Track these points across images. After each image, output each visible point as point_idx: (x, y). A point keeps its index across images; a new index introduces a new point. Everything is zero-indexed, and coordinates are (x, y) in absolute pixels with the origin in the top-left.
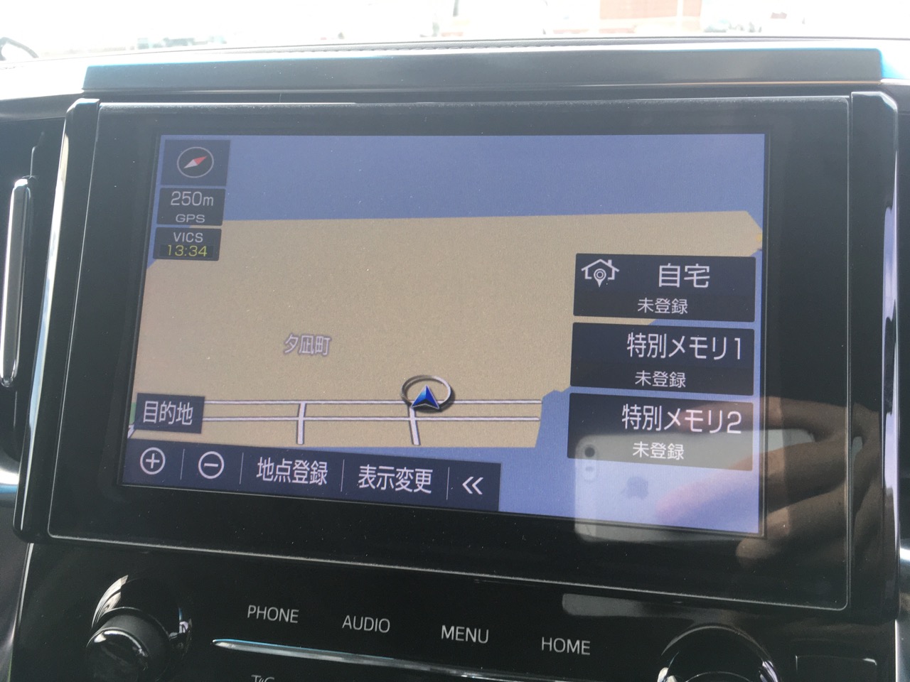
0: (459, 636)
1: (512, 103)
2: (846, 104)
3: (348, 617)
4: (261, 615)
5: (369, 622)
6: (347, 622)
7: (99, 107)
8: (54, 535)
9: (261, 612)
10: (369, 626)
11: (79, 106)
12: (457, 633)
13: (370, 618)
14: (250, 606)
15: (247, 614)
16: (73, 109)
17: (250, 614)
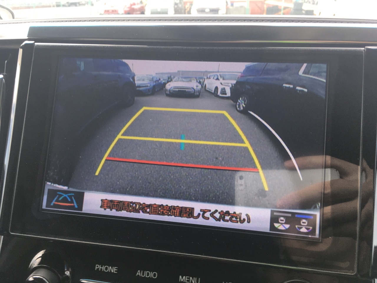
0: (187, 281)
1: (216, 48)
2: (363, 52)
3: (139, 271)
4: (101, 269)
5: (148, 273)
6: (139, 273)
7: (34, 45)
8: (12, 233)
9: (101, 268)
10: (148, 275)
11: (26, 44)
12: (186, 279)
13: (148, 272)
14: (97, 265)
15: (95, 268)
16: (23, 45)
17: (97, 269)
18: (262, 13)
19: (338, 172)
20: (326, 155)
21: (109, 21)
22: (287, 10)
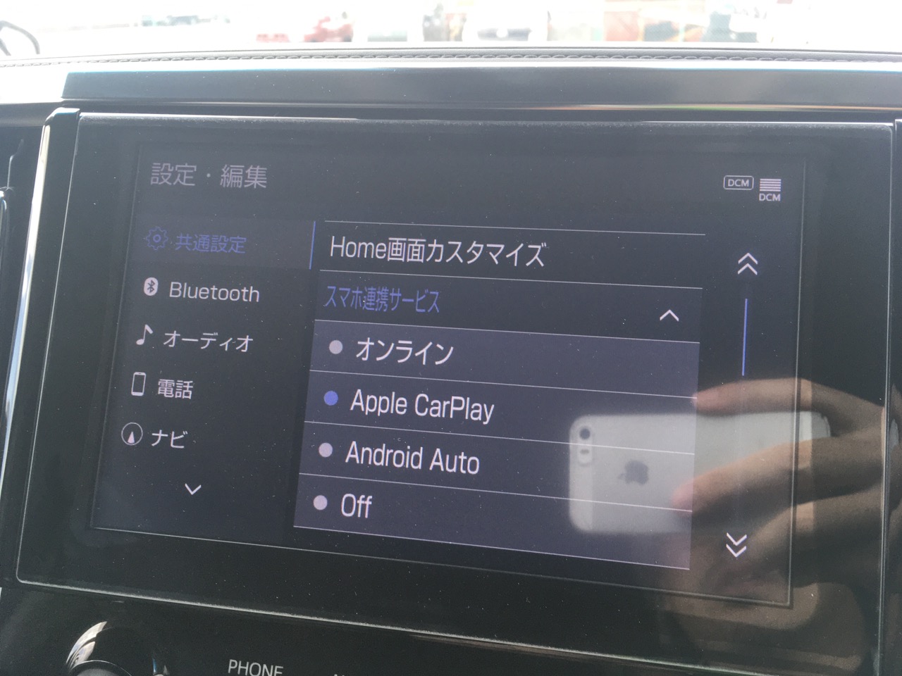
2: (889, 133)
3: (336, 675)
4: (243, 671)
7: (79, 117)
8: (22, 579)
9: (243, 667)
11: (58, 116)
14: (231, 661)
15: (228, 668)
16: (51, 118)
17: (231, 669)
18: (634, 38)
19: (826, 419)
20: (800, 377)
21: (263, 57)
22: (693, 32)
